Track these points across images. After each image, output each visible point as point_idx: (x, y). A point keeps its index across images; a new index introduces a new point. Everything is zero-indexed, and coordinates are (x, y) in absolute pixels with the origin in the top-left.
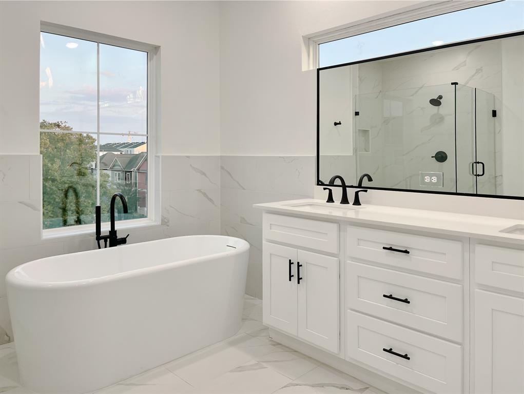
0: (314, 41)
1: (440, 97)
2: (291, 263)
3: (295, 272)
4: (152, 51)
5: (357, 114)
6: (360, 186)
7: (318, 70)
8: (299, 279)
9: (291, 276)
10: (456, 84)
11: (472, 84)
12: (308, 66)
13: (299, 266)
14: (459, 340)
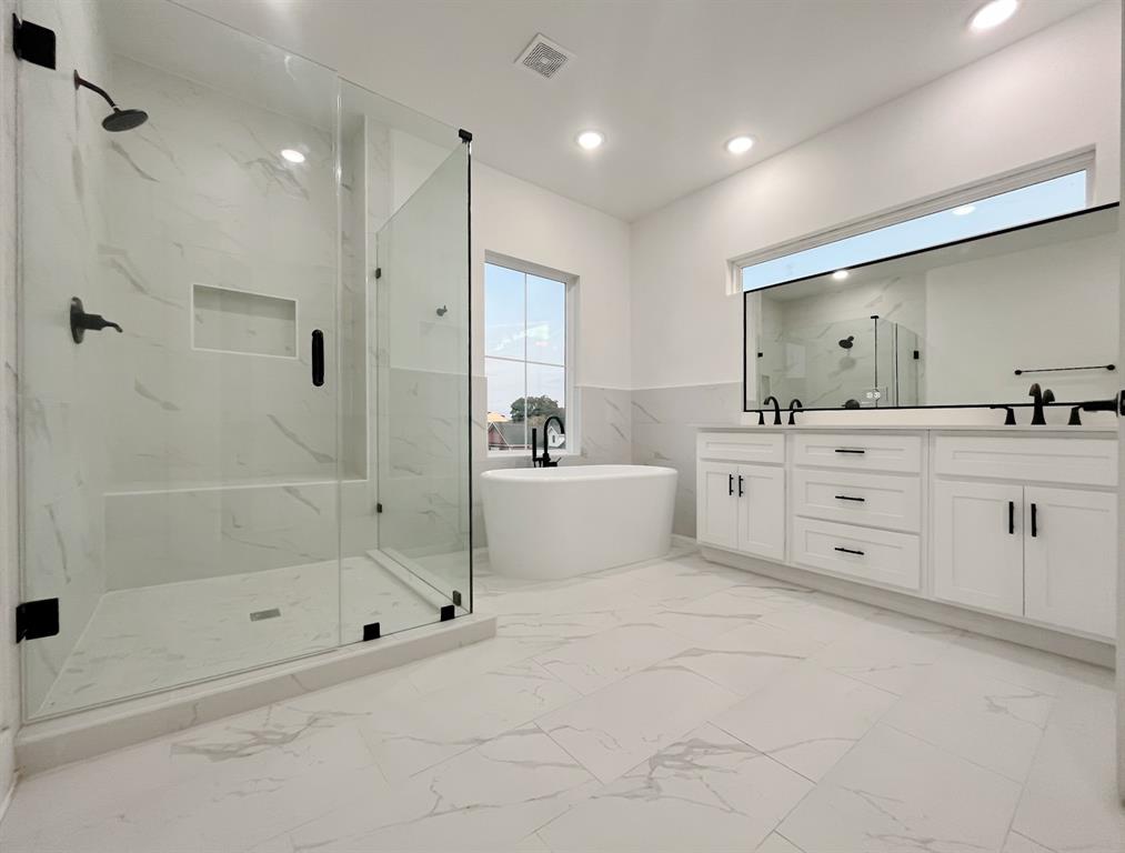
0: (736, 264)
1: (851, 338)
2: (731, 478)
3: (737, 486)
4: (571, 280)
5: (760, 355)
6: (791, 409)
7: (745, 293)
8: (741, 492)
9: (731, 491)
10: (876, 317)
11: (893, 319)
12: (733, 291)
13: (740, 479)
14: (918, 530)
